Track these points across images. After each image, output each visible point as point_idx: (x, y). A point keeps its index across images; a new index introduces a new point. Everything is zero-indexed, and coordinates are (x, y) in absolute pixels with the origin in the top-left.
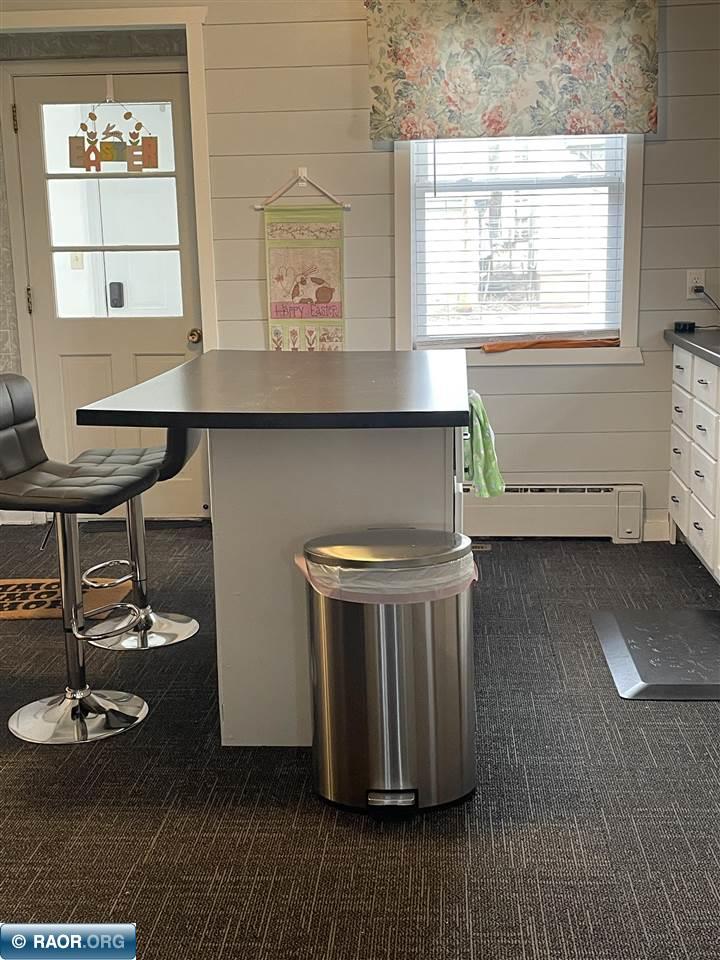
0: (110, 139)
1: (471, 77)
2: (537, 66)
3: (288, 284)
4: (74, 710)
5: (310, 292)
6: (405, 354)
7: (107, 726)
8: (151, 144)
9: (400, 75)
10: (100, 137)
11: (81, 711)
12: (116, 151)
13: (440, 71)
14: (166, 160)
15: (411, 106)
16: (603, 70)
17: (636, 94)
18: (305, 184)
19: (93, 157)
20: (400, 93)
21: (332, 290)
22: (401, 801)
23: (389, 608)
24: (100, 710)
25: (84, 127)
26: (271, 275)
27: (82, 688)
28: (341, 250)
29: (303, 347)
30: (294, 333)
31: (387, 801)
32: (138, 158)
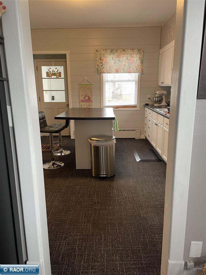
0: (53, 72)
1: (113, 63)
2: (124, 62)
3: (83, 97)
4: (52, 164)
5: (87, 98)
6: (102, 109)
7: (57, 167)
8: (60, 73)
9: (102, 63)
10: (51, 72)
11: (53, 164)
12: (54, 74)
13: (108, 62)
14: (63, 76)
15: (103, 68)
16: (134, 63)
17: (139, 67)
18: (86, 80)
19: (50, 75)
20: (102, 66)
21: (90, 98)
22: (104, 176)
23: (102, 147)
24: (56, 164)
25: (49, 70)
26: (80, 95)
27: (54, 161)
28: (92, 92)
29: (86, 107)
30: (84, 105)
31: (102, 176)
32: (58, 75)
